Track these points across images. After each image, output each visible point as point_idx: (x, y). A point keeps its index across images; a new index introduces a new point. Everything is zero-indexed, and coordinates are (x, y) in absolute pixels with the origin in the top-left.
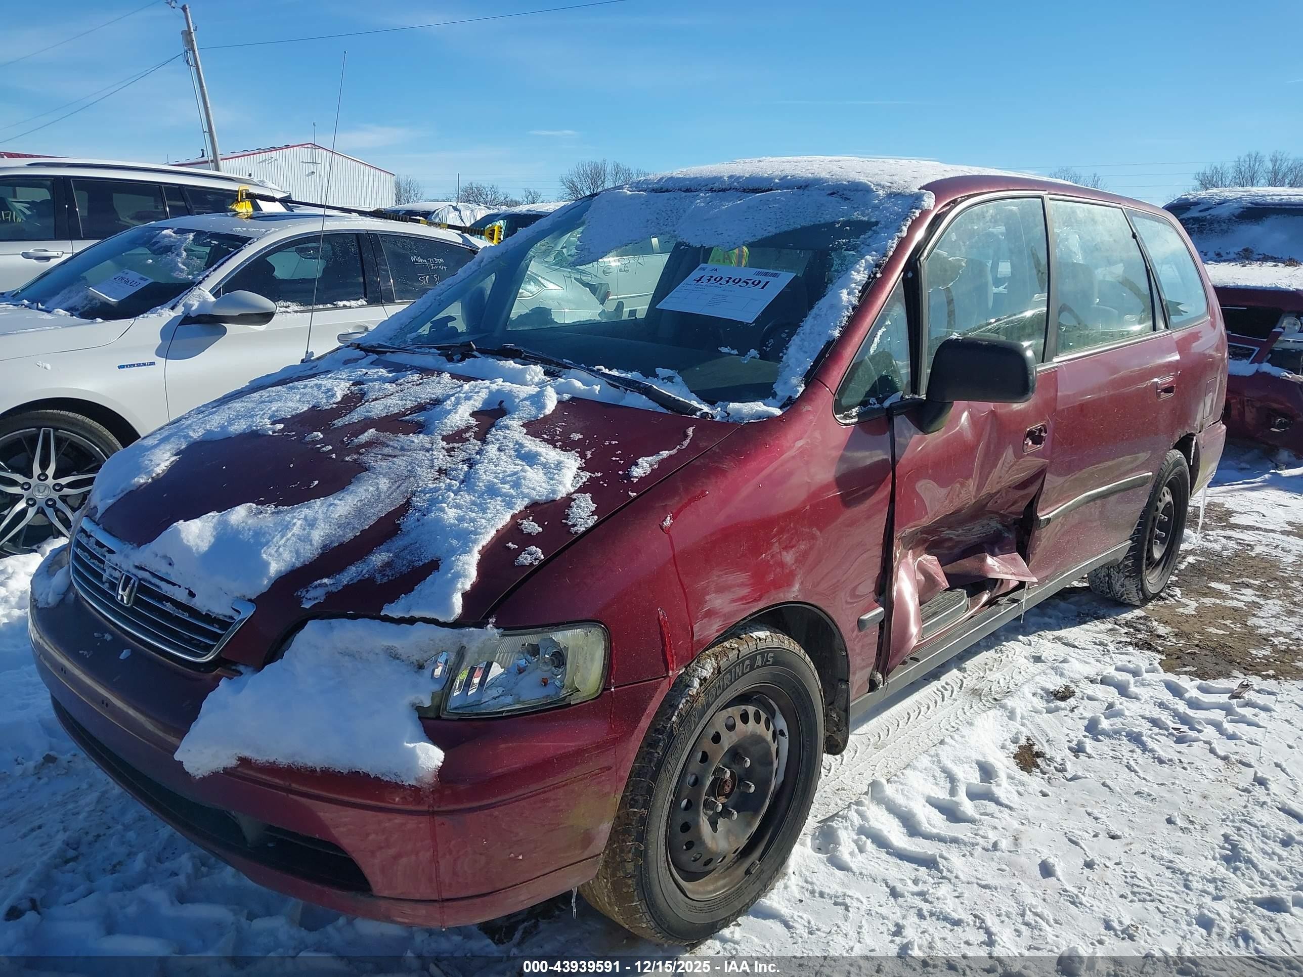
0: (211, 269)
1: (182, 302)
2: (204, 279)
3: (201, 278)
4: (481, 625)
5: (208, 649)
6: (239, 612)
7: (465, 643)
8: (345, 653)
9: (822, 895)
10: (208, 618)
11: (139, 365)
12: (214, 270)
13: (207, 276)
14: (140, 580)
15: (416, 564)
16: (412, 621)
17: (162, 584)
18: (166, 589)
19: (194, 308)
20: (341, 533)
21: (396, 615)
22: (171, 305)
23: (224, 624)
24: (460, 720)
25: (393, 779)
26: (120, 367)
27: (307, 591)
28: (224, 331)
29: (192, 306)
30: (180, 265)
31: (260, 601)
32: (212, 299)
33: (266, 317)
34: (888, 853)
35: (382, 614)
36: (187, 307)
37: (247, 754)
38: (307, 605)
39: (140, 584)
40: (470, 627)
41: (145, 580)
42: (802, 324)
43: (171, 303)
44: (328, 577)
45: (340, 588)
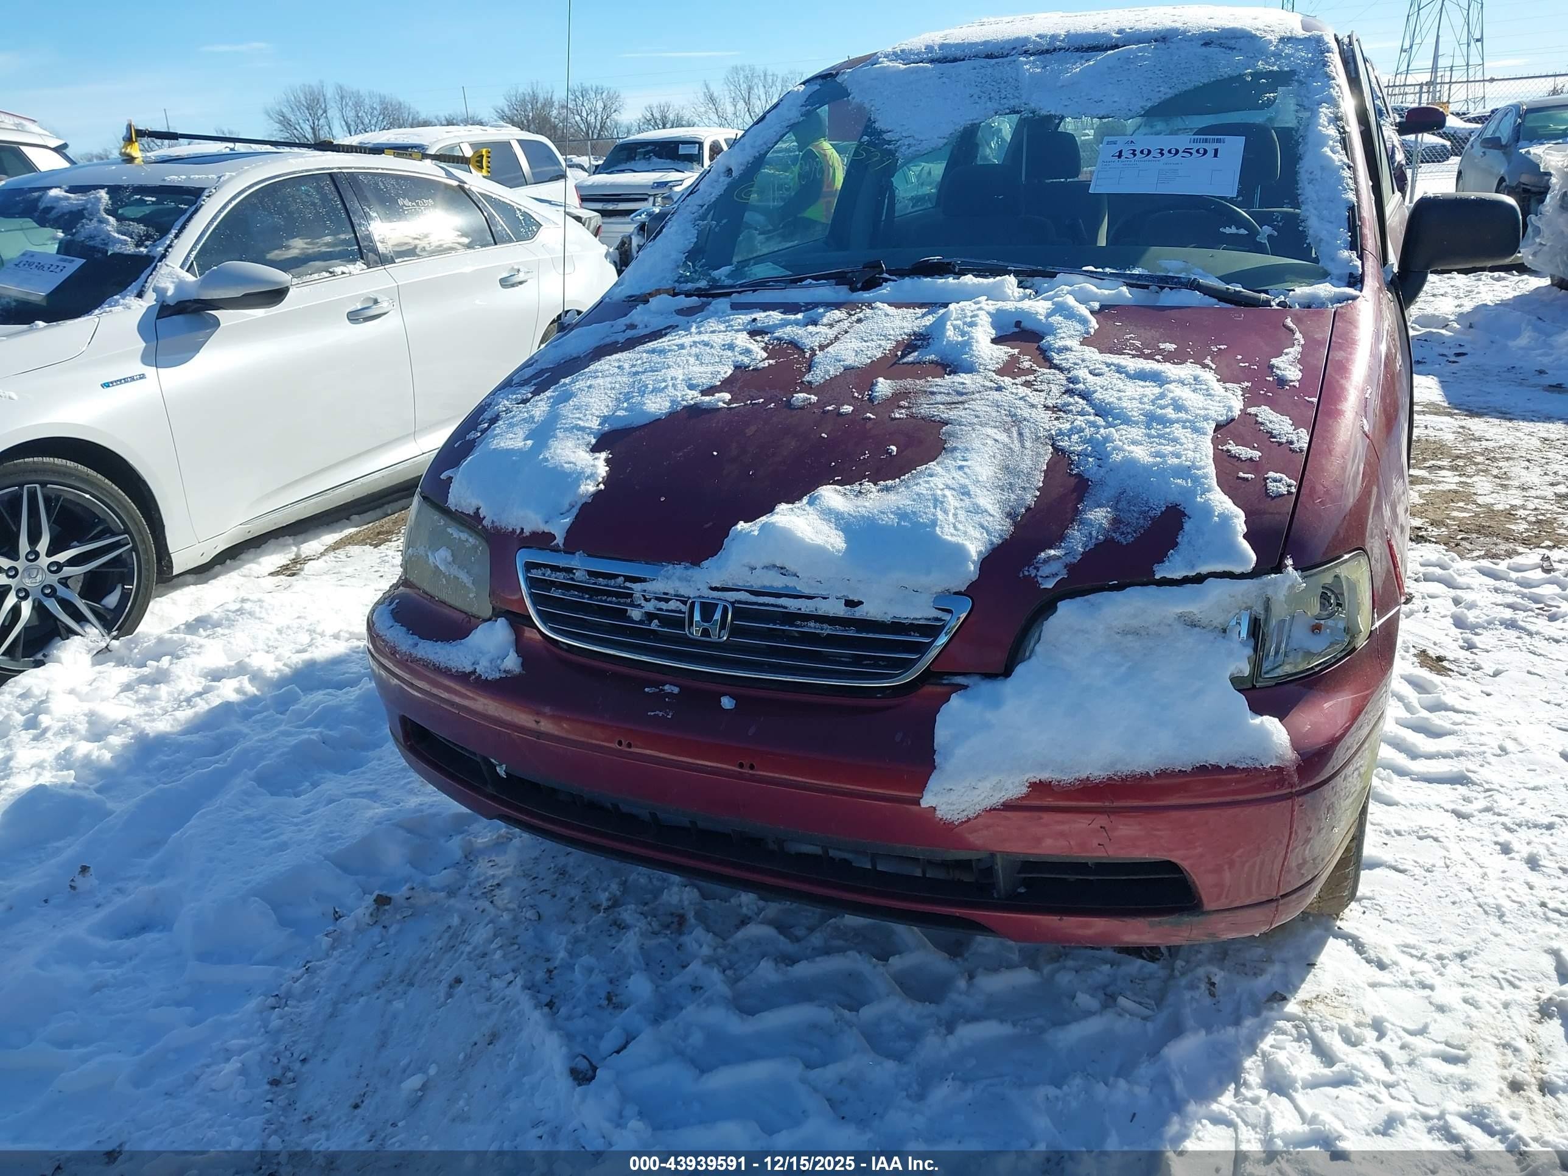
0: (171, 236)
1: (150, 286)
2: (166, 250)
3: (160, 249)
4: (1279, 568)
5: (907, 665)
6: (949, 611)
7: (1270, 593)
8: (1125, 633)
9: (1399, 833)
10: (897, 627)
11: (126, 380)
12: (177, 236)
13: (170, 246)
14: (733, 603)
15: (1152, 514)
16: (1199, 579)
17: (783, 601)
18: (792, 605)
19: (170, 293)
20: (1013, 497)
21: (1178, 575)
22: (135, 292)
23: (932, 630)
24: (1277, 684)
25: (1251, 764)
26: (106, 385)
27: (1037, 569)
28: (216, 323)
29: (165, 290)
30: (116, 235)
31: (972, 591)
32: (190, 278)
33: (277, 295)
34: (1413, 780)
35: (1157, 577)
36: (160, 292)
37: (1045, 776)
38: (1050, 585)
39: (734, 608)
40: (1269, 573)
41: (740, 602)
42: (1299, 192)
43: (134, 287)
44: (1051, 548)
45: (1079, 557)
